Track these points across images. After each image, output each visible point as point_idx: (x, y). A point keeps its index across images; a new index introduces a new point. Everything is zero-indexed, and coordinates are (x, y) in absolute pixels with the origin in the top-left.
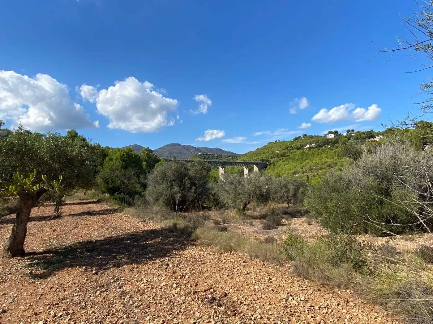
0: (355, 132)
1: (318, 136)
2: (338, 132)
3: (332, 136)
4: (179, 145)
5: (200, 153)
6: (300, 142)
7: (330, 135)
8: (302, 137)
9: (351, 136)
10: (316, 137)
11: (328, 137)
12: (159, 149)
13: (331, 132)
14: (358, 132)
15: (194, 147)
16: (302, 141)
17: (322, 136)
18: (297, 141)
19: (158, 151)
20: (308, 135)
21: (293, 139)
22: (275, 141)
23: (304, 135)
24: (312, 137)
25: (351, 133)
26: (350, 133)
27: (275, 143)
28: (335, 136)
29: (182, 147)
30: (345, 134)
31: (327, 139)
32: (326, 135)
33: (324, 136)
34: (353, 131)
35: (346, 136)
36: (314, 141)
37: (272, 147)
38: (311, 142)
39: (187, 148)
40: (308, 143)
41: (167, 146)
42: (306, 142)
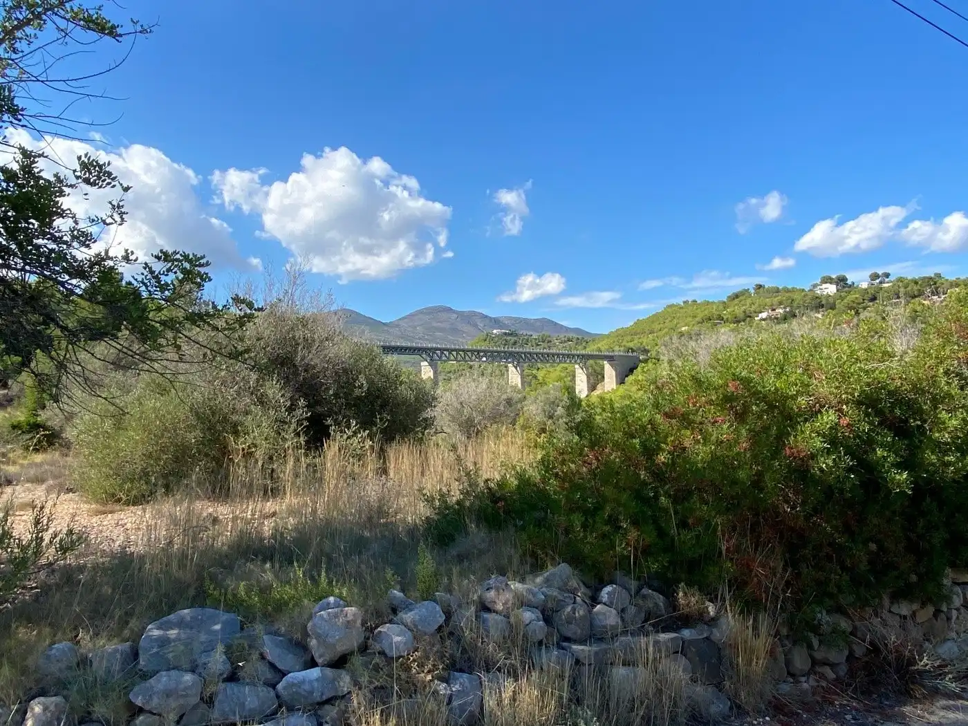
0: (892, 278)
1: (793, 290)
2: (847, 280)
3: (831, 289)
4: (450, 310)
5: (495, 331)
6: (746, 305)
7: (824, 286)
8: (753, 291)
9: (881, 289)
10: (788, 291)
11: (818, 292)
12: (400, 319)
13: (827, 280)
14: (900, 280)
15: (486, 316)
16: (749, 301)
17: (803, 290)
18: (736, 301)
19: (398, 326)
20: (766, 287)
21: (729, 297)
22: (684, 302)
23: (757, 285)
24: (778, 291)
25: (881, 283)
26: (878, 281)
27: (682, 308)
28: (838, 291)
29: (456, 316)
30: (864, 285)
31: (817, 298)
32: (815, 286)
33: (810, 290)
34: (887, 275)
35: (866, 290)
36: (780, 303)
37: (674, 318)
38: (772, 305)
39: (469, 318)
40: (764, 308)
41: (421, 312)
42: (760, 305)
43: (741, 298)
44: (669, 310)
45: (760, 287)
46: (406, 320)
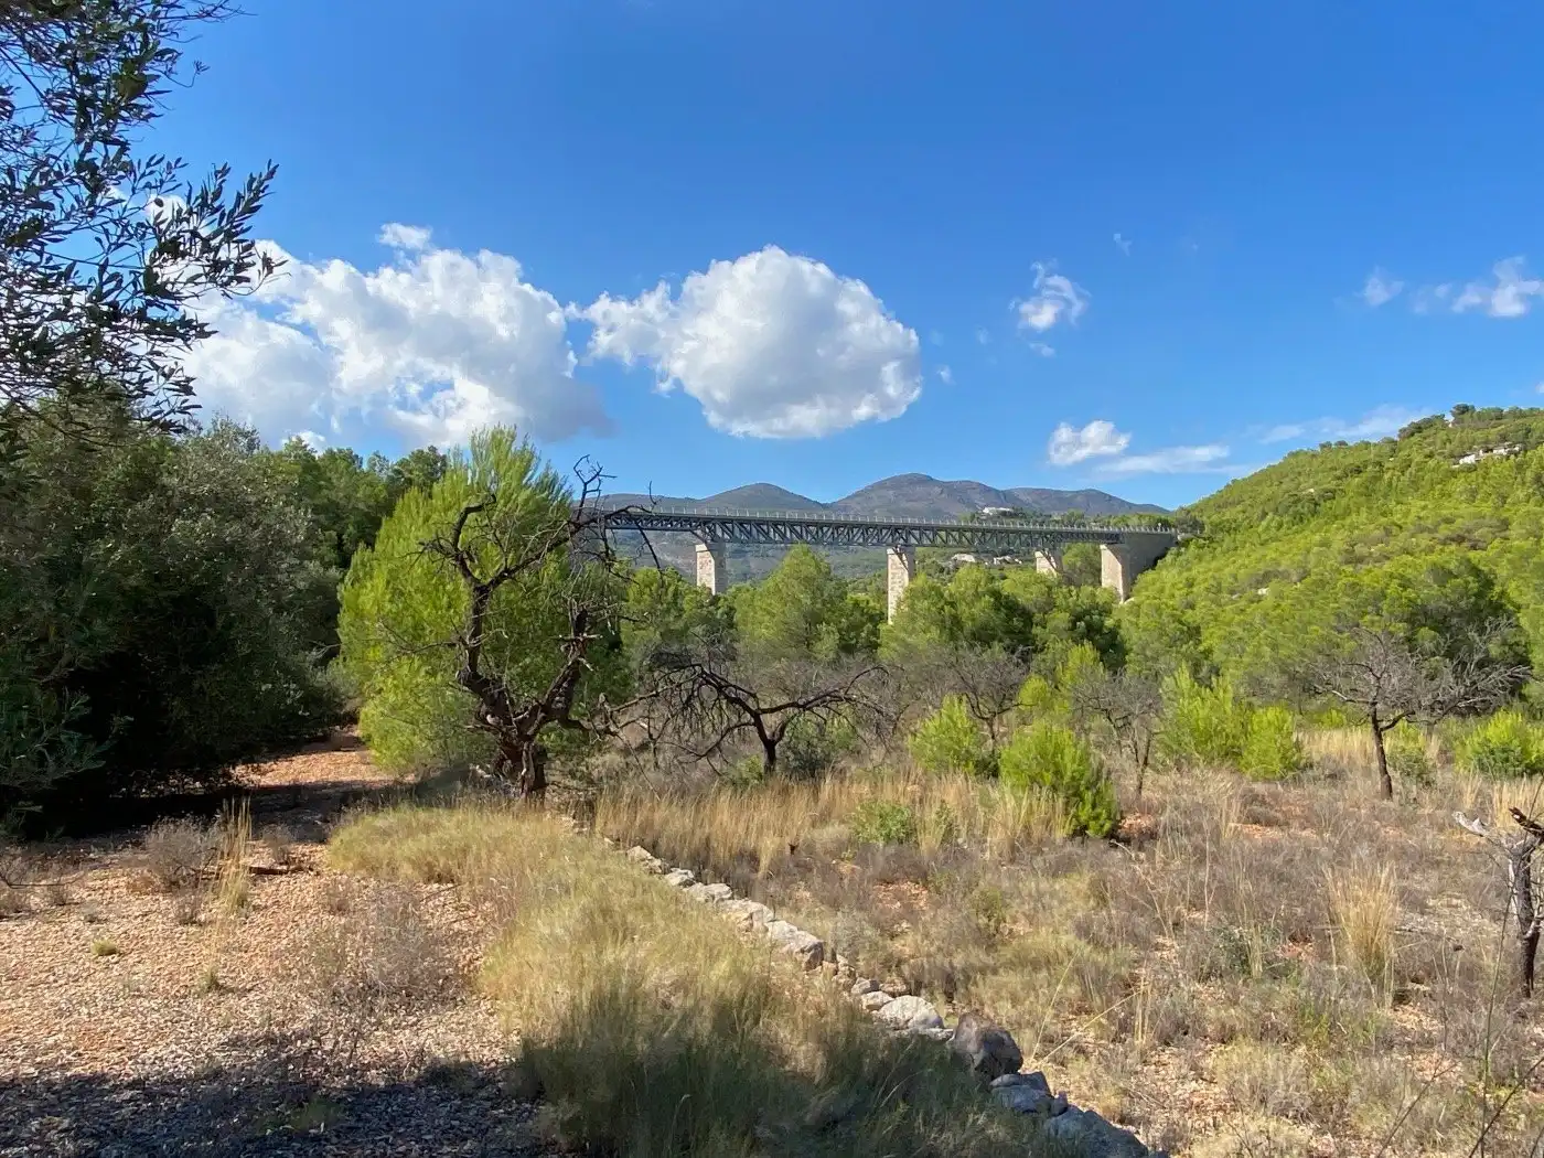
4: (927, 481)
5: (986, 511)
6: (1434, 443)
8: (1450, 418)
10: (1518, 414)
12: (849, 498)
16: (1442, 435)
18: (1416, 439)
19: (845, 509)
20: (1478, 410)
21: (1402, 431)
22: (1323, 446)
23: (1458, 407)
24: (1499, 416)
29: (938, 490)
36: (1504, 438)
37: (1300, 474)
38: (1487, 442)
39: (958, 491)
40: (1470, 448)
41: (881, 485)
42: (1462, 443)
43: (1425, 433)
44: (1292, 461)
45: (1463, 410)
46: (857, 499)
